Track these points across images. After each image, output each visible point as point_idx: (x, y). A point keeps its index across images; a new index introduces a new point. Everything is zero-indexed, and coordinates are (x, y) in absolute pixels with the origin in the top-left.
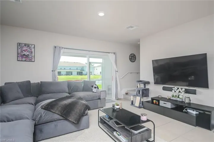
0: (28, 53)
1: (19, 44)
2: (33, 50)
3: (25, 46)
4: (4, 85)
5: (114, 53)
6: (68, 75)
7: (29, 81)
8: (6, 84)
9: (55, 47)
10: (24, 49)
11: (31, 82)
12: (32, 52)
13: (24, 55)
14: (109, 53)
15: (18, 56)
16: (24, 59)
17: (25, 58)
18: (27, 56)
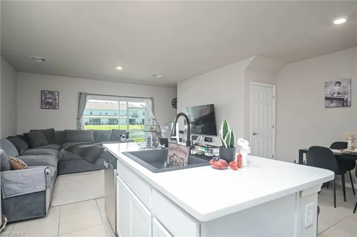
0: (51, 101)
1: (43, 92)
2: (57, 97)
3: (49, 93)
4: (29, 132)
5: (151, 98)
6: (112, 124)
7: (53, 129)
8: (31, 131)
9: (81, 93)
10: (48, 96)
11: (55, 130)
12: (56, 99)
13: (48, 102)
14: (145, 98)
15: (42, 104)
16: (48, 107)
17: (49, 105)
18: (51, 104)
